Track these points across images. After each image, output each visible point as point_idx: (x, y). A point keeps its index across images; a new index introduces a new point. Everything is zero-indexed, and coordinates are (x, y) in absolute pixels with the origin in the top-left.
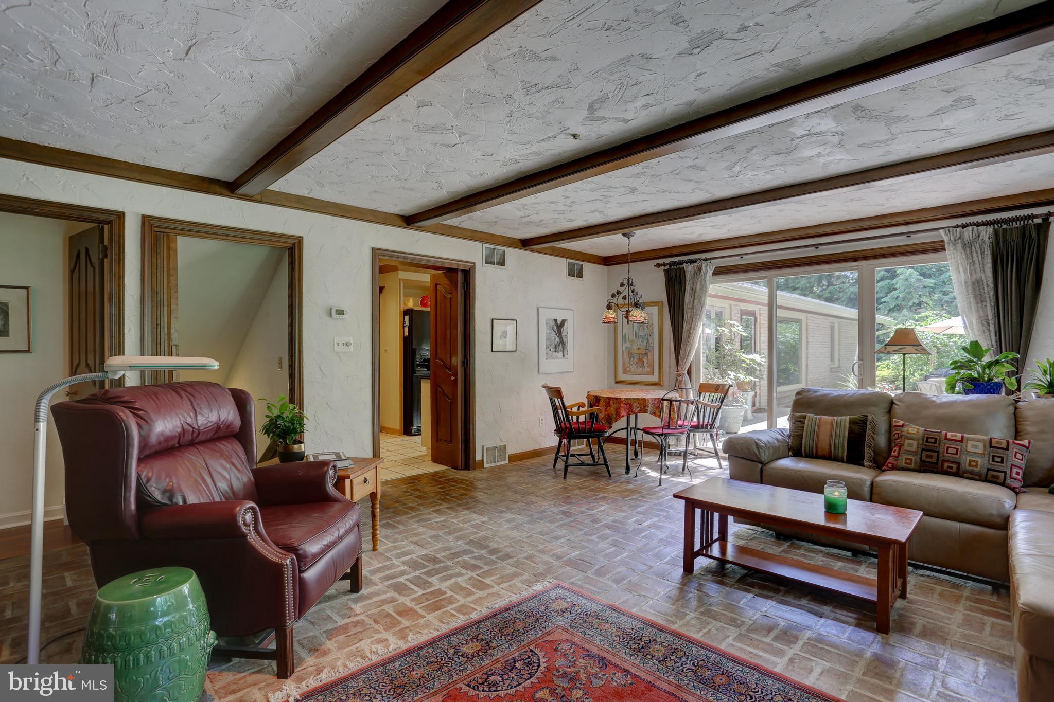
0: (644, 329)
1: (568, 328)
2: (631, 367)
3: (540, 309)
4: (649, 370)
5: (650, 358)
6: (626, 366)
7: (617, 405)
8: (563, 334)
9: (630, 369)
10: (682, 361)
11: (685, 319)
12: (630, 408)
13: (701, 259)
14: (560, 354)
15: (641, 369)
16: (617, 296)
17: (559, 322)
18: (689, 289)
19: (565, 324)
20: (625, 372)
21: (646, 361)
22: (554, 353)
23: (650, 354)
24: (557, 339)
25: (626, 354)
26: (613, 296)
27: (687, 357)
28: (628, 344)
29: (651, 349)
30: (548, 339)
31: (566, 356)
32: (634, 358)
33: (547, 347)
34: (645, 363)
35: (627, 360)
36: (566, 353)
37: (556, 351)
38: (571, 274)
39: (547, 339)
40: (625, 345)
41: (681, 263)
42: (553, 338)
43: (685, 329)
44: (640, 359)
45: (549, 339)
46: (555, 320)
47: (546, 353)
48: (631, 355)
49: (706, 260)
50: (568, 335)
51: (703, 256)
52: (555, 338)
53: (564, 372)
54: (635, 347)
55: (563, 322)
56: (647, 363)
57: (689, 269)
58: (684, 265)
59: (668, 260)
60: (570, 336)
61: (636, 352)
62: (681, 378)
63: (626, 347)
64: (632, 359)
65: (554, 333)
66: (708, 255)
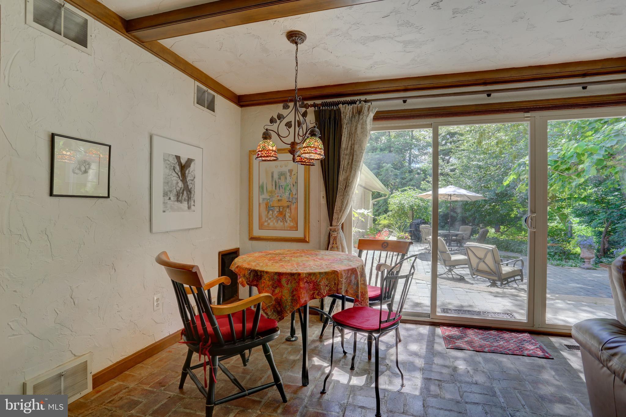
0: (286, 178)
1: (195, 170)
2: (269, 221)
3: (155, 138)
4: (292, 224)
5: (293, 211)
6: (263, 220)
7: (294, 285)
8: (188, 179)
9: (269, 224)
10: (338, 215)
11: (342, 166)
12: (314, 289)
13: (360, 101)
14: (185, 205)
15: (282, 224)
16: (278, 121)
17: (183, 161)
18: (346, 133)
19: (192, 165)
20: (261, 227)
21: (288, 215)
22: (176, 203)
23: (293, 207)
24: (181, 184)
25: (263, 207)
26: (272, 121)
27: (344, 210)
28: (266, 196)
29: (294, 201)
30: (166, 183)
31: (192, 207)
32: (273, 211)
33: (165, 194)
34: (287, 217)
35: (264, 213)
36: (192, 203)
37: (178, 200)
38: (200, 101)
39: (164, 183)
40: (262, 197)
41: (337, 104)
42: (175, 182)
43: (341, 178)
44: (280, 213)
45: (168, 183)
46: (178, 158)
47: (164, 203)
48: (269, 208)
49: (366, 101)
50: (195, 180)
51: (363, 98)
52: (177, 183)
53: (189, 229)
54: (275, 199)
55: (189, 161)
56: (290, 217)
57: (346, 111)
58: (341, 106)
59: (318, 102)
60: (198, 181)
61: (276, 204)
62: (336, 233)
63: (264, 199)
64: (271, 212)
65: (176, 175)
66: (369, 97)
